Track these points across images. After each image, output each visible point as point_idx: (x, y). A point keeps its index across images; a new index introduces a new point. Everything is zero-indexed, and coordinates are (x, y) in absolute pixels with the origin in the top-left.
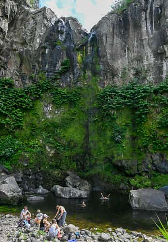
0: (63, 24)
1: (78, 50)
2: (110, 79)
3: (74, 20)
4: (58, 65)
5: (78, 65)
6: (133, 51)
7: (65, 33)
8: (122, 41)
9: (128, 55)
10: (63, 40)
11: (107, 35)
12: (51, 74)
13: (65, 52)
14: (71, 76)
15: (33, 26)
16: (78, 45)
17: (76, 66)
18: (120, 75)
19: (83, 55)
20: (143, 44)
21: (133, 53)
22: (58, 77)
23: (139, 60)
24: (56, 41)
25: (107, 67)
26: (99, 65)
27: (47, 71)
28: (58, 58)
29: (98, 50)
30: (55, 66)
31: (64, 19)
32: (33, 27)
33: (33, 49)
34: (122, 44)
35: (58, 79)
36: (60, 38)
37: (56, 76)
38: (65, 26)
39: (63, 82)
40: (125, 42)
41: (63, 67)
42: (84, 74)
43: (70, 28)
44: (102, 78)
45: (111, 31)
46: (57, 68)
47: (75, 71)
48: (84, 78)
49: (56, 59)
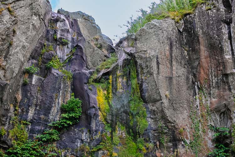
0: (65, 24)
1: (97, 81)
2: (168, 148)
3: (88, 19)
4: (55, 110)
5: (100, 113)
6: (210, 94)
7: (70, 45)
8: (188, 73)
9: (201, 100)
10: (66, 57)
11: (160, 60)
12: (37, 128)
13: (69, 83)
14: (85, 136)
15: (9, 25)
16: (98, 71)
17: (96, 115)
18: (188, 142)
19: (108, 93)
20: (228, 83)
21: (210, 97)
22: (55, 137)
23: (224, 113)
24: (50, 60)
25: (161, 124)
26: (144, 117)
27: (32, 122)
28: (54, 95)
29: (141, 86)
30: (47, 111)
31: (68, 15)
32: (8, 28)
33: (8, 75)
34: (188, 78)
35: (54, 140)
36: (59, 54)
37: (50, 134)
38: (70, 30)
39: (65, 148)
40: (194, 75)
41: (64, 115)
42: (111, 133)
43: (79, 34)
44: (151, 145)
45: (168, 53)
46: (51, 117)
47: (93, 126)
48: (112, 143)
49: (52, 97)
